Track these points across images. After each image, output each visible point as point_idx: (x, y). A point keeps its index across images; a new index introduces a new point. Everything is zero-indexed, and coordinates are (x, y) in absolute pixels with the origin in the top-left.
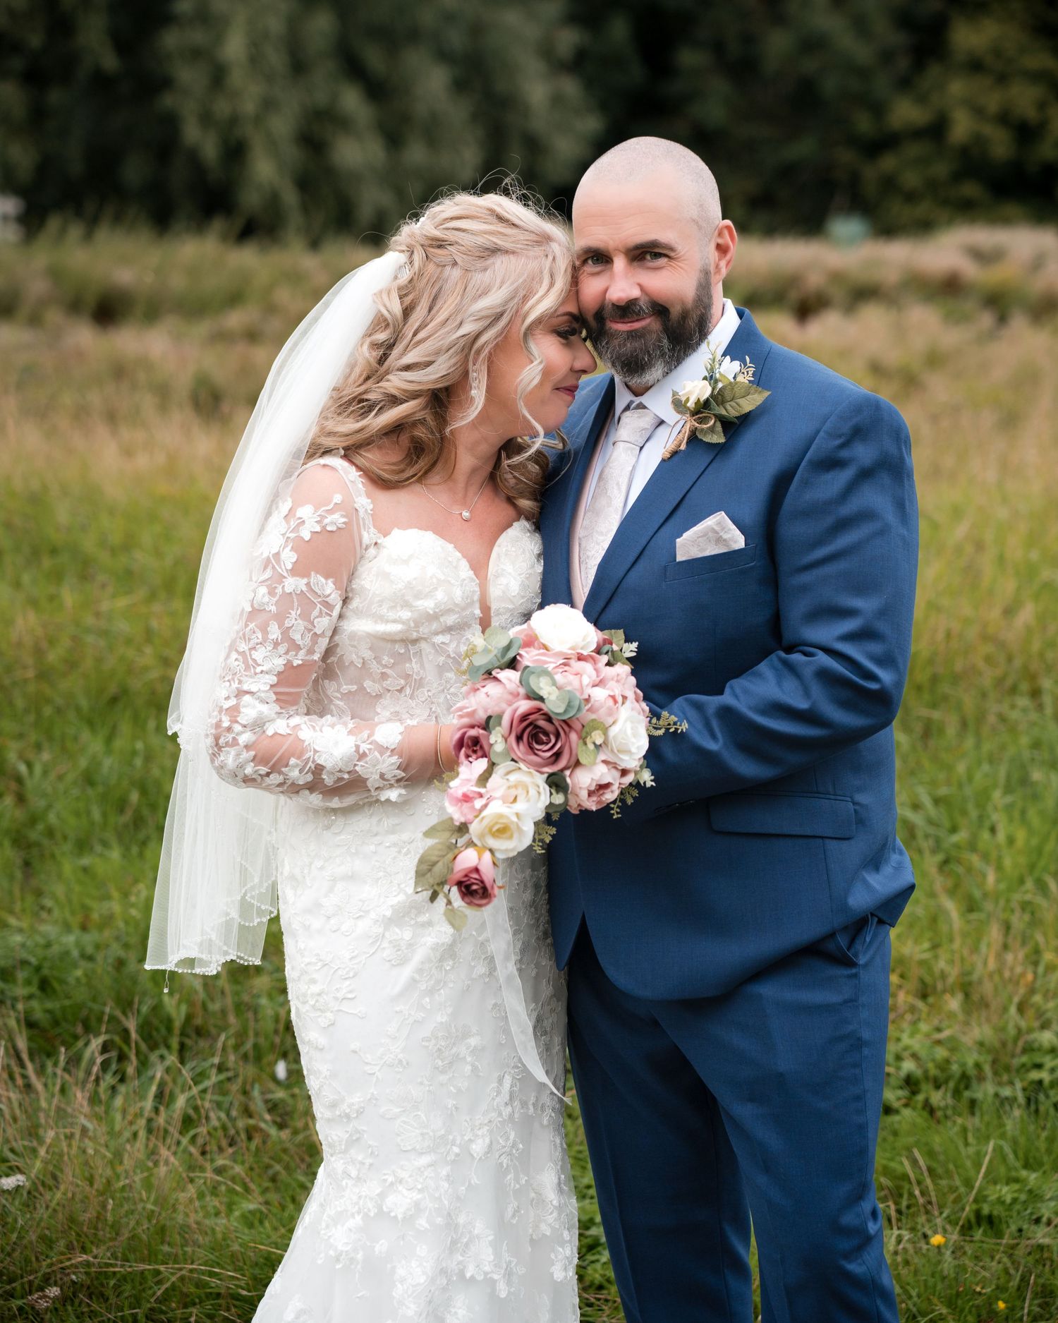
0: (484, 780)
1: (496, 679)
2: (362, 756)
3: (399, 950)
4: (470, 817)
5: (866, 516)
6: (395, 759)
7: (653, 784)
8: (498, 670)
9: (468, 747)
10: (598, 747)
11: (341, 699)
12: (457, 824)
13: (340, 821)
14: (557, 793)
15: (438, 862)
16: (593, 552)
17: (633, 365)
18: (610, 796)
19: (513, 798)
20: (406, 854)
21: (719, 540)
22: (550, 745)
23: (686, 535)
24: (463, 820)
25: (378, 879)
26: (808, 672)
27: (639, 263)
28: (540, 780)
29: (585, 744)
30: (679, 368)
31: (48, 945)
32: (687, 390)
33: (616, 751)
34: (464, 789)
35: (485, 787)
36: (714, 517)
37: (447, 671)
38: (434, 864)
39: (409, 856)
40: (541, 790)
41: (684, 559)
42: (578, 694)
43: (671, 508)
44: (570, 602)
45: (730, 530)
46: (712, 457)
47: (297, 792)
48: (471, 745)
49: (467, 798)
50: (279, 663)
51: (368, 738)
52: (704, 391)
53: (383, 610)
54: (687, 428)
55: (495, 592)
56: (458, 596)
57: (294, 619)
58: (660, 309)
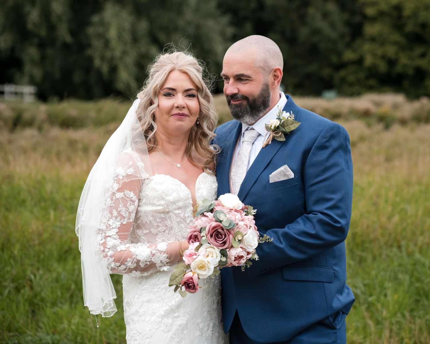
0: (197, 249)
1: (205, 216)
2: (153, 255)
3: (167, 327)
5: (335, 166)
6: (165, 255)
11: (143, 236)
13: (144, 281)
14: (223, 257)
16: (238, 180)
18: (243, 262)
20: (169, 291)
21: (285, 175)
22: (222, 239)
23: (273, 173)
24: (189, 263)
26: (315, 221)
27: (239, 81)
28: (218, 251)
29: (235, 239)
32: (271, 123)
33: (246, 244)
34: (190, 252)
35: (198, 252)
36: (283, 167)
40: (218, 255)
41: (272, 182)
42: (234, 222)
45: (289, 171)
46: (280, 146)
47: (131, 272)
48: (194, 238)
49: (191, 255)
50: (118, 224)
51: (155, 248)
52: (277, 123)
53: (155, 202)
54: (271, 136)
55: (198, 195)
56: (182, 195)
57: (121, 208)
58: (245, 98)
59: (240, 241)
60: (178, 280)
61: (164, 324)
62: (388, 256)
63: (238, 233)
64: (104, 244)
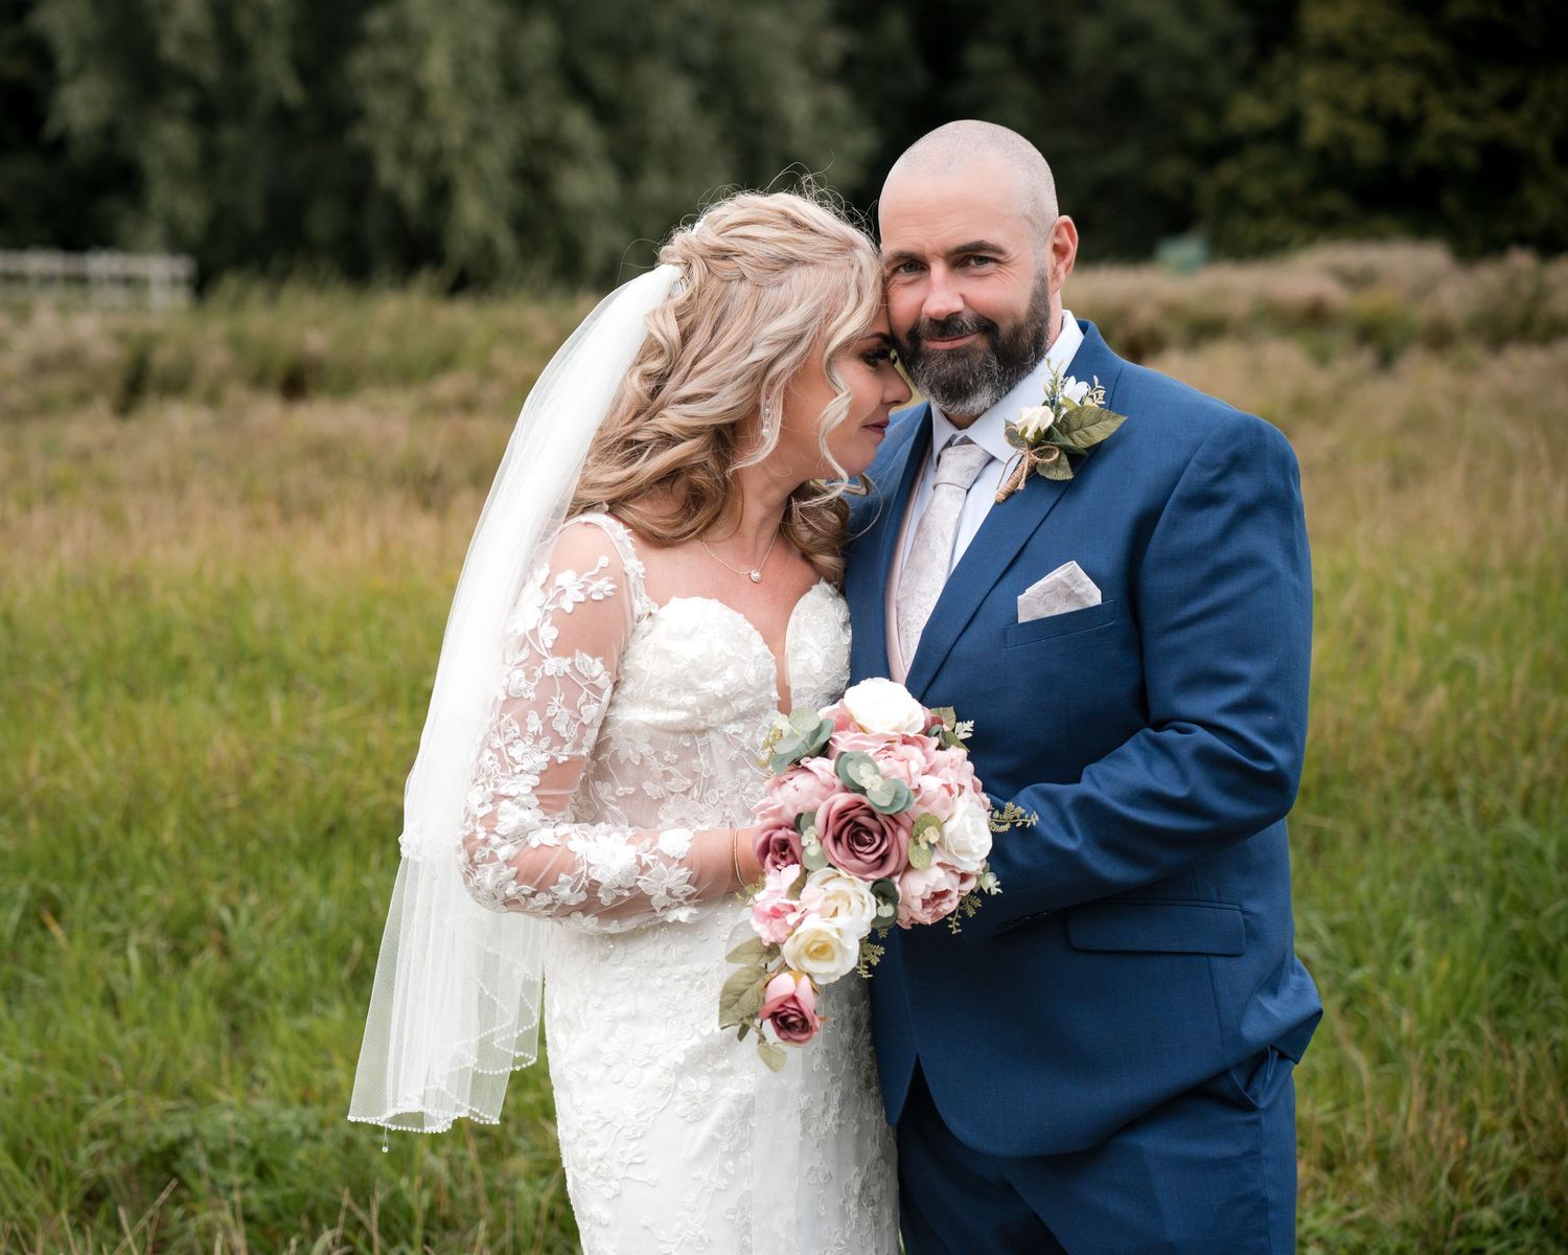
0: (797, 890)
1: (806, 769)
2: (645, 869)
3: (694, 1104)
4: (782, 935)
5: (1249, 562)
6: (684, 872)
7: (999, 890)
8: (808, 759)
9: (776, 852)
10: (932, 846)
11: (616, 804)
12: (767, 944)
13: (619, 950)
14: (885, 904)
15: (745, 991)
16: (914, 618)
17: (955, 390)
18: (949, 906)
19: (832, 912)
20: (700, 988)
21: (1071, 596)
22: (875, 846)
23: (1029, 591)
24: (773, 940)
25: (668, 1019)
26: (1185, 753)
27: (961, 270)
28: (864, 888)
29: (917, 843)
30: (1012, 394)
31: (264, 1123)
32: (1022, 419)
33: (953, 851)
35: (799, 899)
36: (1064, 569)
37: (742, 768)
38: (741, 993)
39: (703, 991)
40: (866, 900)
41: (1028, 619)
42: (906, 783)
43: (1009, 561)
45: (1083, 583)
46: (1056, 498)
47: (569, 915)
48: (778, 849)
49: (777, 914)
50: (541, 761)
51: (651, 846)
52: (1045, 418)
54: (1026, 463)
55: (794, 669)
57: (556, 706)
58: (987, 326)
61: (684, 1094)
63: (926, 820)
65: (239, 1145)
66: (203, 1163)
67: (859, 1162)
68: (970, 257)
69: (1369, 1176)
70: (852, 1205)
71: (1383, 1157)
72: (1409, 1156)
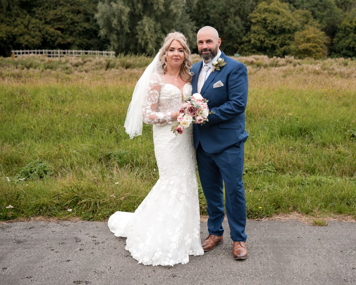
1: (187, 102)
2: (165, 117)
4: (180, 121)
6: (170, 117)
13: (162, 127)
17: (206, 59)
18: (202, 122)
19: (187, 119)
21: (220, 85)
22: (194, 112)
23: (215, 84)
26: (232, 104)
27: (207, 43)
30: (213, 59)
31: (121, 152)
32: (214, 63)
33: (203, 115)
34: (180, 117)
35: (183, 117)
36: (219, 81)
40: (192, 119)
41: (214, 88)
42: (199, 105)
43: (212, 80)
44: (197, 92)
45: (222, 83)
46: (218, 72)
47: (156, 124)
48: (182, 111)
49: (180, 119)
50: (151, 104)
51: (166, 114)
52: (217, 63)
53: (166, 95)
54: (214, 68)
55: (184, 93)
56: (177, 93)
57: (152, 97)
58: (210, 50)
59: (201, 113)
60: (175, 128)
61: (170, 145)
62: (260, 120)
63: (201, 110)
64: (145, 112)
65: (118, 154)
66: (113, 156)
67: (192, 154)
68: (209, 41)
69: (253, 160)
70: (191, 159)
71: (255, 158)
72: (258, 158)
